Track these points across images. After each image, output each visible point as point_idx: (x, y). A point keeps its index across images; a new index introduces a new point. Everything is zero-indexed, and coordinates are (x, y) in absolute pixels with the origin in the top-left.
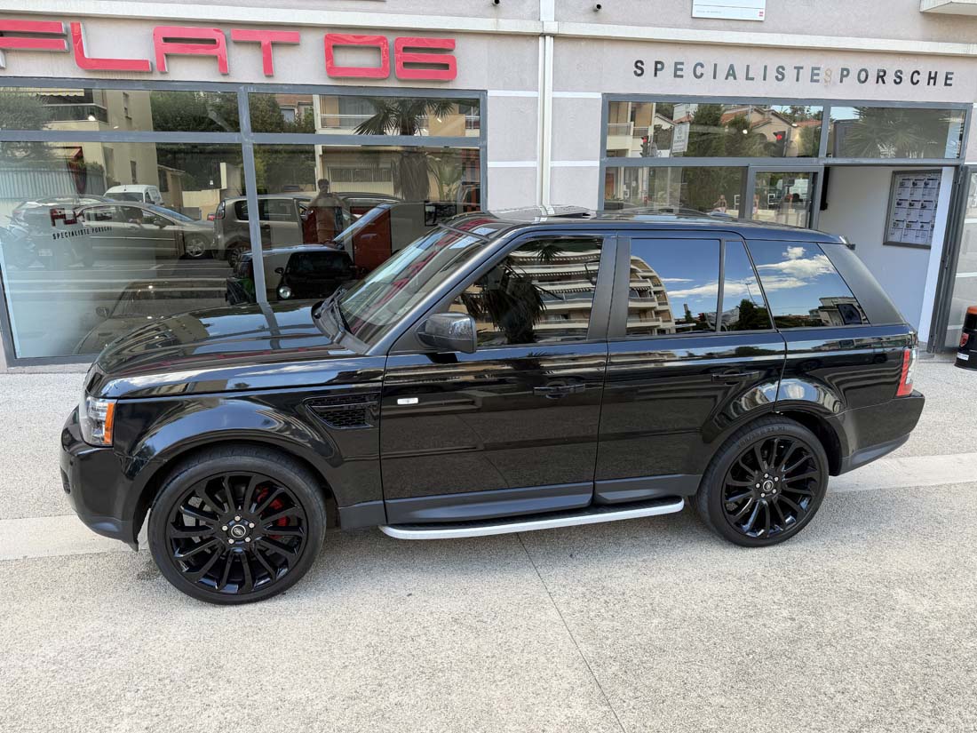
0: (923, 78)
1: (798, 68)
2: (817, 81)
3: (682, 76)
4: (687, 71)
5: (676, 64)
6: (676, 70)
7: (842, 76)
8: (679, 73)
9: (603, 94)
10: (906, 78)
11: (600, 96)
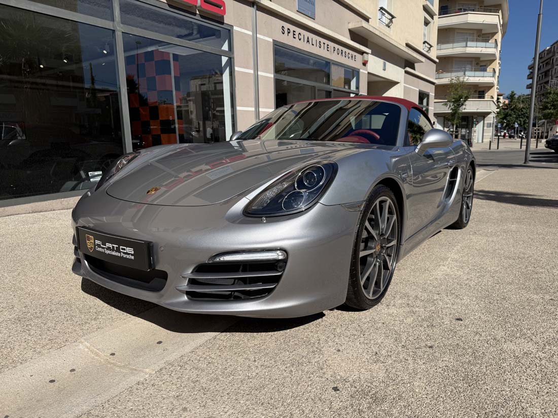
0: (350, 56)
1: (324, 44)
2: (328, 50)
3: (295, 38)
4: (296, 36)
5: (294, 31)
6: (294, 34)
7: (334, 50)
8: (295, 36)
9: (273, 40)
10: (347, 55)
11: (272, 41)
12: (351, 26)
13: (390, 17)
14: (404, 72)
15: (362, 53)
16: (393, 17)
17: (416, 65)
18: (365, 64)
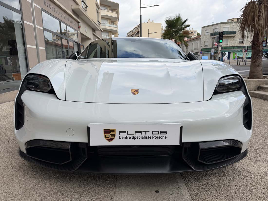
1: (63, 15)
2: (65, 19)
3: (50, 9)
5: (50, 5)
6: (50, 7)
7: (67, 19)
9: (41, 8)
10: (72, 22)
12: (73, 8)
13: (86, 7)
14: (92, 34)
15: (78, 22)
16: (87, 7)
17: (96, 31)
18: (79, 28)
